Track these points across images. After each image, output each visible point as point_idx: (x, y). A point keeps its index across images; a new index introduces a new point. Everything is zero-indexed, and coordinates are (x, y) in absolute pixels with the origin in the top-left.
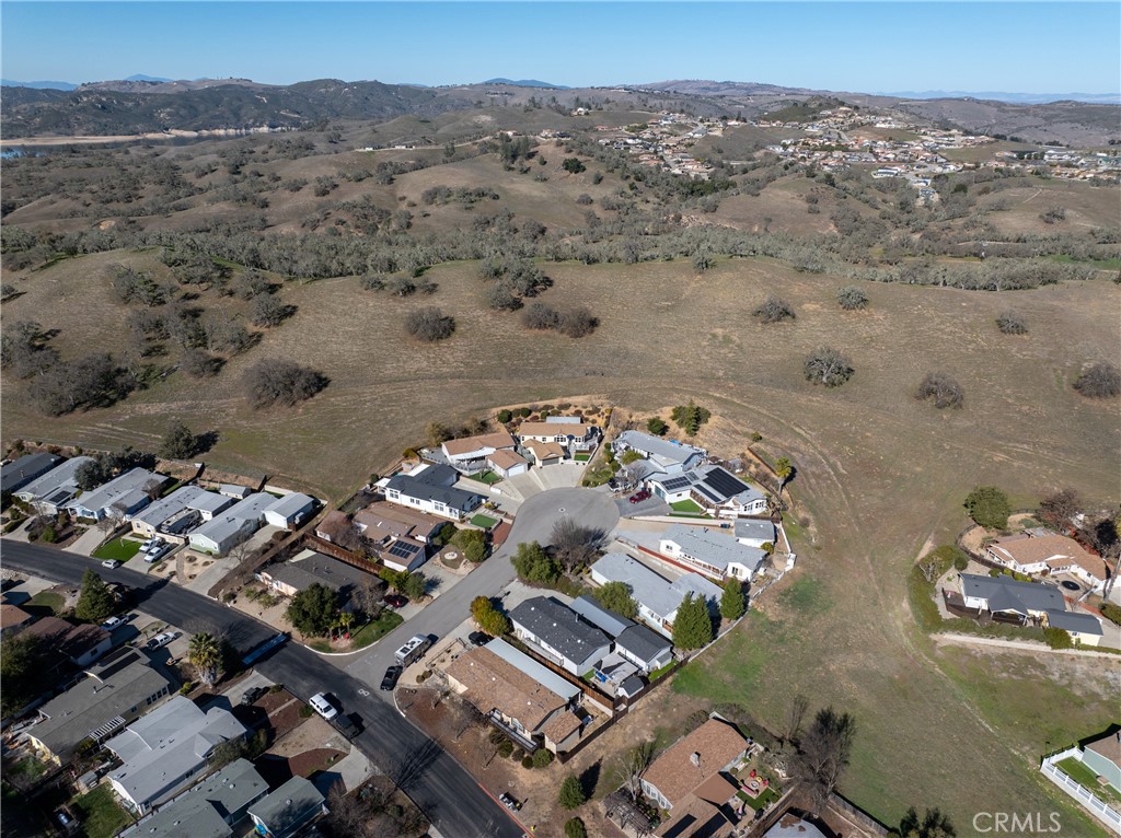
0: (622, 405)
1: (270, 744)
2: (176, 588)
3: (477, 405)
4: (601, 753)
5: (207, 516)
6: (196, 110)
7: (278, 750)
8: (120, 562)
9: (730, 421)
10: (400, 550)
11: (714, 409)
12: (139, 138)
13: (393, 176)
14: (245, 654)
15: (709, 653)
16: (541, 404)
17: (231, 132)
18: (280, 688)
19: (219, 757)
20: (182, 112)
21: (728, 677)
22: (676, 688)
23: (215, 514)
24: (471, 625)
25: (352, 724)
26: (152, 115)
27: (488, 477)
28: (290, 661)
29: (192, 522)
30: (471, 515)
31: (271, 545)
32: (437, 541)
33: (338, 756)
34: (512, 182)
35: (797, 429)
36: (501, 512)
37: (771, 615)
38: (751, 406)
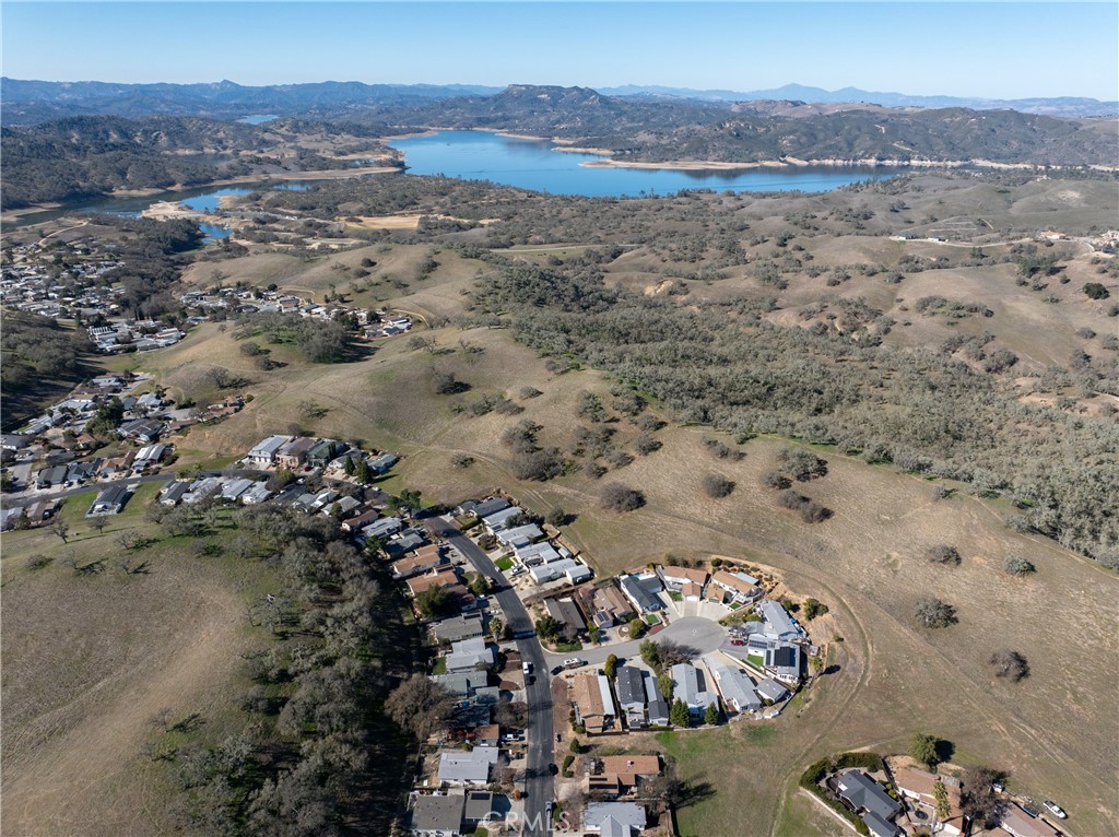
0: (786, 583)
1: (500, 672)
2: (513, 592)
3: (707, 549)
4: (605, 742)
5: (545, 562)
6: (816, 138)
7: (501, 676)
8: (501, 570)
9: (835, 621)
10: (602, 617)
11: (834, 609)
12: (757, 165)
13: (903, 275)
14: (516, 633)
15: (688, 733)
16: (743, 562)
17: (840, 162)
18: (518, 653)
19: (481, 666)
20: (803, 140)
21: (684, 746)
22: (657, 738)
23: (549, 562)
24: (603, 666)
25: (530, 680)
26: (776, 141)
27: (676, 596)
28: (530, 644)
29: (538, 562)
30: (649, 613)
31: (560, 588)
32: (623, 620)
33: (518, 688)
34: (1017, 299)
35: (869, 645)
36: (665, 618)
37: (733, 734)
38: (857, 618)
